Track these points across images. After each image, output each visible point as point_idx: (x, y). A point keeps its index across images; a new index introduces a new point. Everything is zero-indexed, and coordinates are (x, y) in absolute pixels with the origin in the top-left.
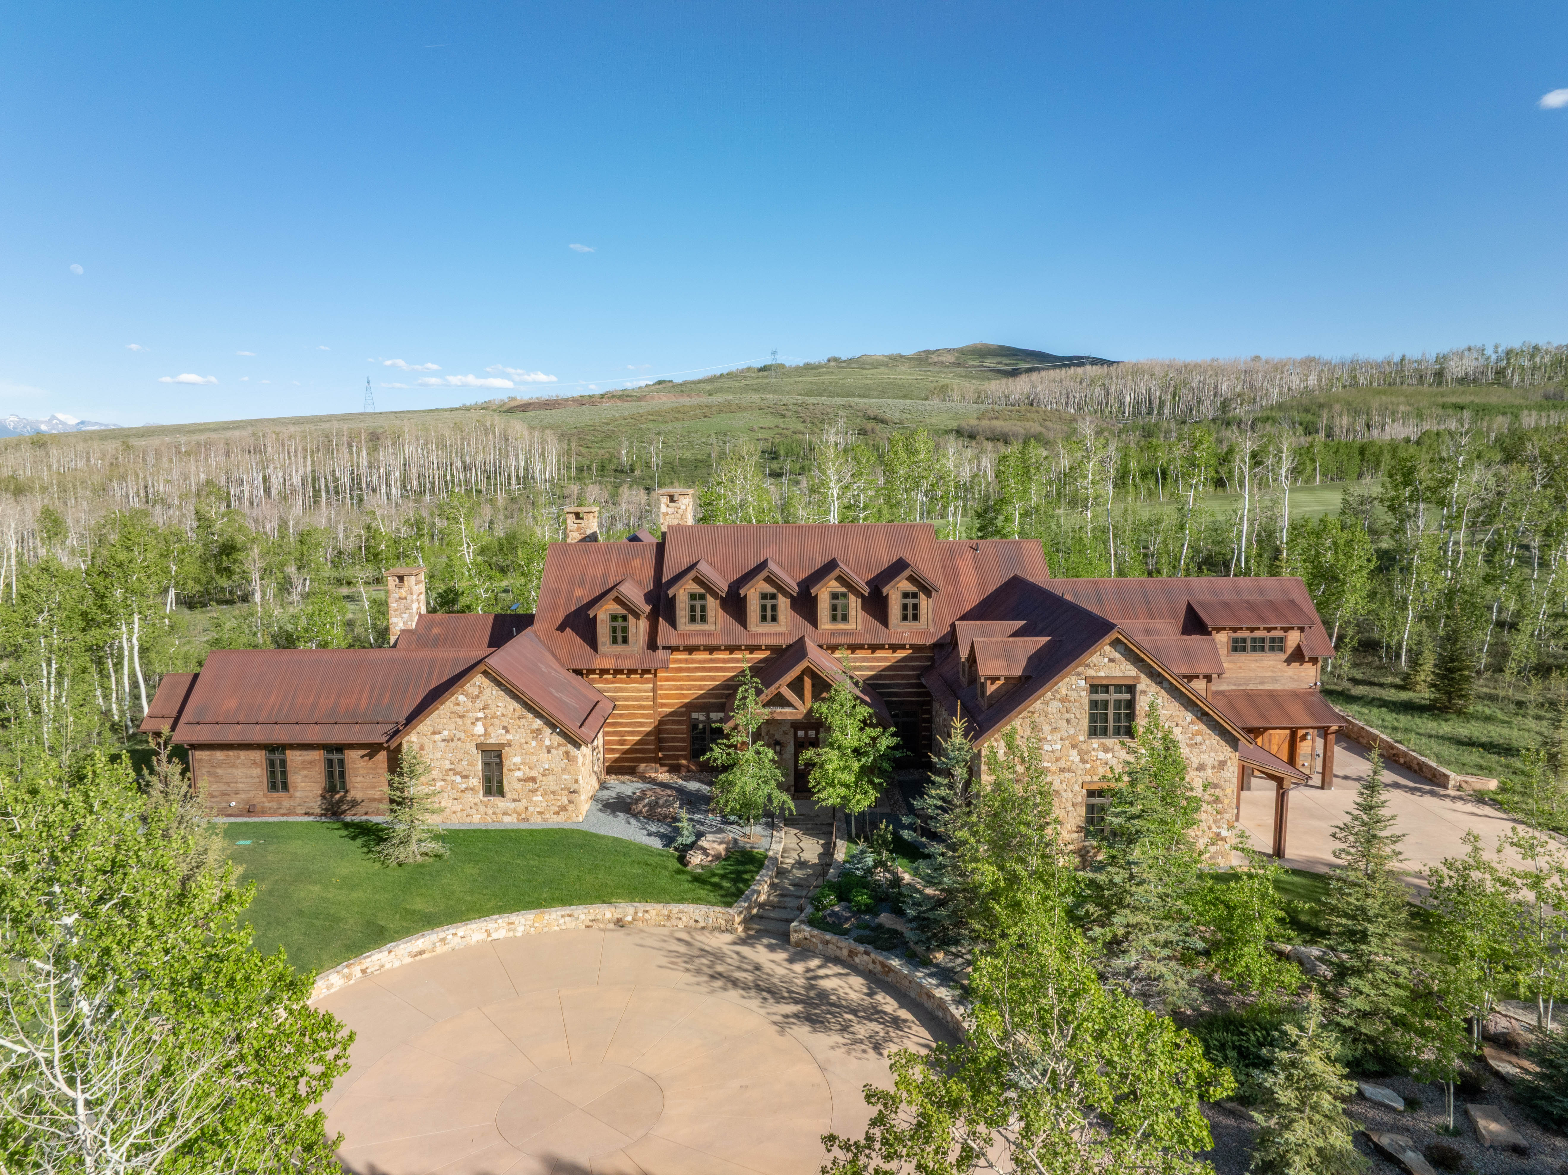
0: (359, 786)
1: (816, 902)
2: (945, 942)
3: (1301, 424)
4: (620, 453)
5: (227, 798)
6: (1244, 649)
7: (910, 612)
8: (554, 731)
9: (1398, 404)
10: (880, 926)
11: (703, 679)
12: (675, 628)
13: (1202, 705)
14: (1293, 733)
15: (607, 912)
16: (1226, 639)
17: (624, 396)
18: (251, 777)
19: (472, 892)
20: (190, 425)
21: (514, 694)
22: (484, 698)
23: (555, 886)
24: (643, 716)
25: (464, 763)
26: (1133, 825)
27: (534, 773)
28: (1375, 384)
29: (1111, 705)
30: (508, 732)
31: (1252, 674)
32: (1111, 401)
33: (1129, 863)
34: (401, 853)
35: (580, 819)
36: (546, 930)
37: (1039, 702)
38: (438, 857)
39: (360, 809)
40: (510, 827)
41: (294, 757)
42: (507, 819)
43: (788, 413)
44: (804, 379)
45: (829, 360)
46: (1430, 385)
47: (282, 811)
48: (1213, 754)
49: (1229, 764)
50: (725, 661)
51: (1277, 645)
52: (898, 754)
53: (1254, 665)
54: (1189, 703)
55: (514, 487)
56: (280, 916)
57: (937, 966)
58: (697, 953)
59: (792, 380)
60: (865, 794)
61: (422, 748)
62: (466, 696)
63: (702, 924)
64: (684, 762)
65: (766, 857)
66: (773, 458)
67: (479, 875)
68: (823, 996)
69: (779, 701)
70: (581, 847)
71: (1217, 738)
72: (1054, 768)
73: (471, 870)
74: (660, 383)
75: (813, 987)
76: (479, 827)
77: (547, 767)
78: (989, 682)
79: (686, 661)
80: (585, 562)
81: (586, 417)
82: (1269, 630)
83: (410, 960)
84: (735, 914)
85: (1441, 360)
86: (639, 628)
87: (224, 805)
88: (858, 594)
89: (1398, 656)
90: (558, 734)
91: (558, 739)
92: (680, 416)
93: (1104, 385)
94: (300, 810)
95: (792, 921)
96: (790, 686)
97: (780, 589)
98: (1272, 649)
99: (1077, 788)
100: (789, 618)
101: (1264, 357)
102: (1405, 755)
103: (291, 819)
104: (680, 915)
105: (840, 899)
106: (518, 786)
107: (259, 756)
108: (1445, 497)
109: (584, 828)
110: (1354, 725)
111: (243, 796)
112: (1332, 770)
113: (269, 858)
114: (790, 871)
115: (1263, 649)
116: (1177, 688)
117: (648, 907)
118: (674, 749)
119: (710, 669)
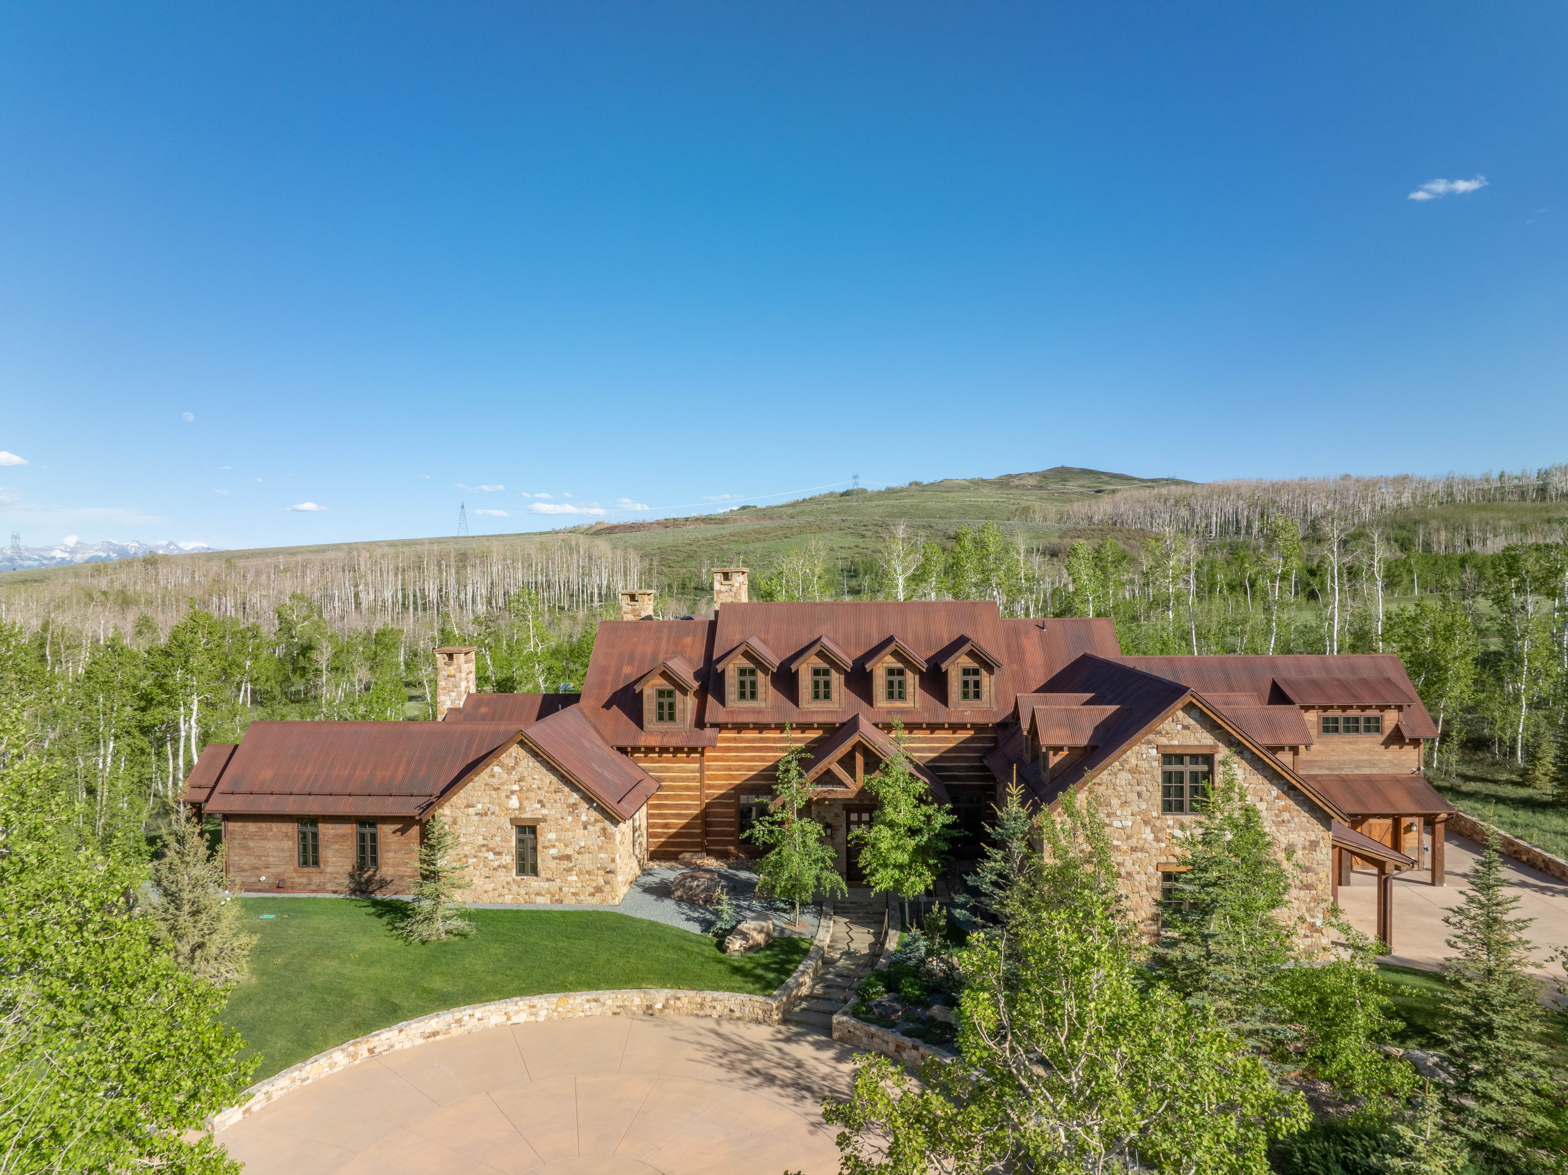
0: (391, 862)
1: (862, 992)
3: (1396, 541)
4: (700, 572)
5: (258, 872)
6: (1336, 730)
7: (971, 690)
8: (591, 806)
9: (1499, 519)
10: (932, 1019)
11: (752, 759)
12: (724, 705)
13: (1288, 777)
14: (1397, 820)
15: (635, 998)
16: (1315, 719)
17: (707, 520)
18: (283, 850)
19: (494, 972)
20: (292, 548)
21: (551, 766)
22: (520, 769)
23: (582, 968)
24: (690, 797)
25: (498, 839)
26: (1208, 894)
27: (569, 851)
28: (1473, 501)
29: (1187, 778)
30: (543, 806)
31: (1346, 758)
32: (1198, 521)
33: (1205, 937)
34: (423, 930)
35: (617, 902)
36: (570, 1015)
37: (1106, 772)
38: (463, 935)
39: (391, 888)
40: (542, 908)
41: (326, 831)
42: (540, 900)
43: (868, 534)
44: (885, 502)
45: (911, 484)
46: (1533, 501)
47: (312, 887)
48: (1303, 833)
49: (1322, 844)
50: (775, 740)
51: (1373, 726)
52: (955, 833)
53: (1348, 748)
54: (1274, 776)
55: (596, 604)
56: (292, 990)
58: (731, 1047)
59: (874, 503)
60: (919, 876)
61: (455, 822)
62: (502, 767)
63: (737, 1014)
64: (732, 848)
65: (811, 945)
66: (852, 576)
67: (504, 955)
69: (828, 778)
70: (614, 930)
71: (1307, 815)
72: (1124, 847)
73: (496, 949)
74: (744, 508)
76: (510, 908)
77: (583, 844)
78: (1051, 753)
79: (735, 740)
80: (635, 640)
81: (670, 538)
82: (1363, 708)
83: (422, 1041)
84: (775, 1005)
85: (1545, 475)
86: (687, 705)
87: (253, 879)
88: (916, 670)
89: (1513, 752)
90: (595, 809)
91: (594, 815)
92: (762, 537)
93: (1189, 505)
94: (329, 887)
95: (835, 1013)
96: (841, 762)
97: (833, 664)
98: (1368, 730)
99: (1151, 870)
100: (843, 695)
101: (1354, 475)
102: (1528, 851)
103: (319, 895)
104: (715, 1004)
105: (889, 989)
106: (553, 864)
107: (291, 828)
108: (1555, 588)
109: (620, 910)
110: (1466, 820)
111: (273, 870)
112: (1442, 865)
113: (290, 932)
114: (837, 962)
115: (1357, 730)
116: (1260, 759)
117: (680, 993)
118: (722, 834)
119: (760, 749)
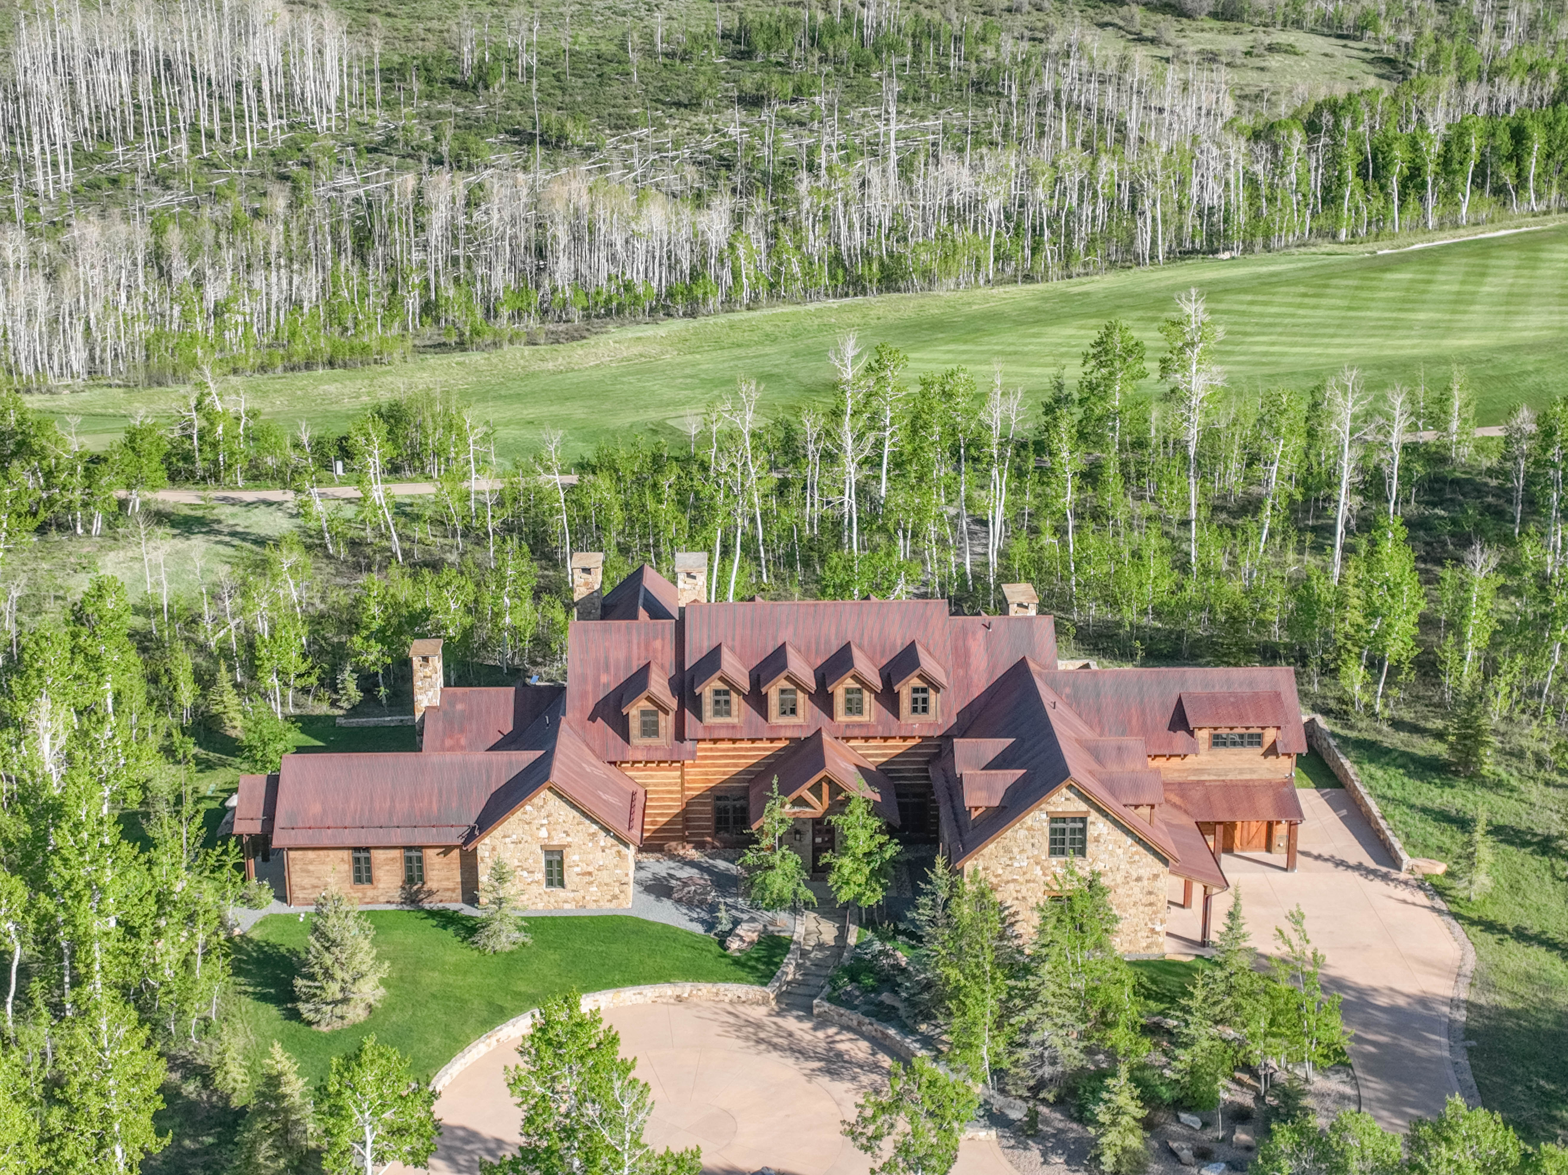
0: (435, 879)
1: (833, 980)
2: (928, 1017)
6: (1224, 744)
7: (920, 705)
8: (608, 834)
10: (882, 1003)
11: (727, 765)
12: (701, 721)
15: (668, 990)
16: (1206, 736)
18: (339, 872)
21: (574, 805)
22: (548, 808)
23: (623, 968)
24: (672, 799)
25: (530, 861)
27: (590, 869)
29: (1068, 832)
30: (568, 835)
31: (1231, 766)
35: (629, 905)
36: (623, 1006)
38: (525, 945)
39: (436, 898)
40: (571, 914)
41: (378, 856)
42: (569, 907)
47: (367, 900)
50: (747, 749)
51: (1255, 740)
53: (1233, 758)
57: (922, 1034)
58: (742, 1023)
60: (874, 891)
61: (492, 848)
62: (532, 807)
63: (744, 999)
64: (709, 839)
65: (791, 941)
67: (561, 960)
68: (839, 1055)
70: (636, 933)
71: (1152, 857)
72: (1021, 880)
73: (553, 956)
75: (831, 1049)
76: (545, 914)
77: (601, 863)
78: (972, 810)
79: (711, 750)
80: (607, 644)
82: (1247, 728)
84: (770, 991)
86: (666, 723)
87: (315, 896)
88: (872, 690)
90: (612, 837)
91: (611, 841)
94: (382, 899)
95: (815, 997)
96: (811, 789)
97: (798, 685)
98: (1251, 744)
99: (1041, 894)
100: (808, 711)
103: (376, 907)
104: (726, 992)
105: (852, 980)
106: (577, 879)
107: (346, 855)
109: (634, 914)
111: (332, 888)
114: (810, 952)
115: (1241, 744)
117: (700, 985)
118: (699, 827)
119: (733, 757)
